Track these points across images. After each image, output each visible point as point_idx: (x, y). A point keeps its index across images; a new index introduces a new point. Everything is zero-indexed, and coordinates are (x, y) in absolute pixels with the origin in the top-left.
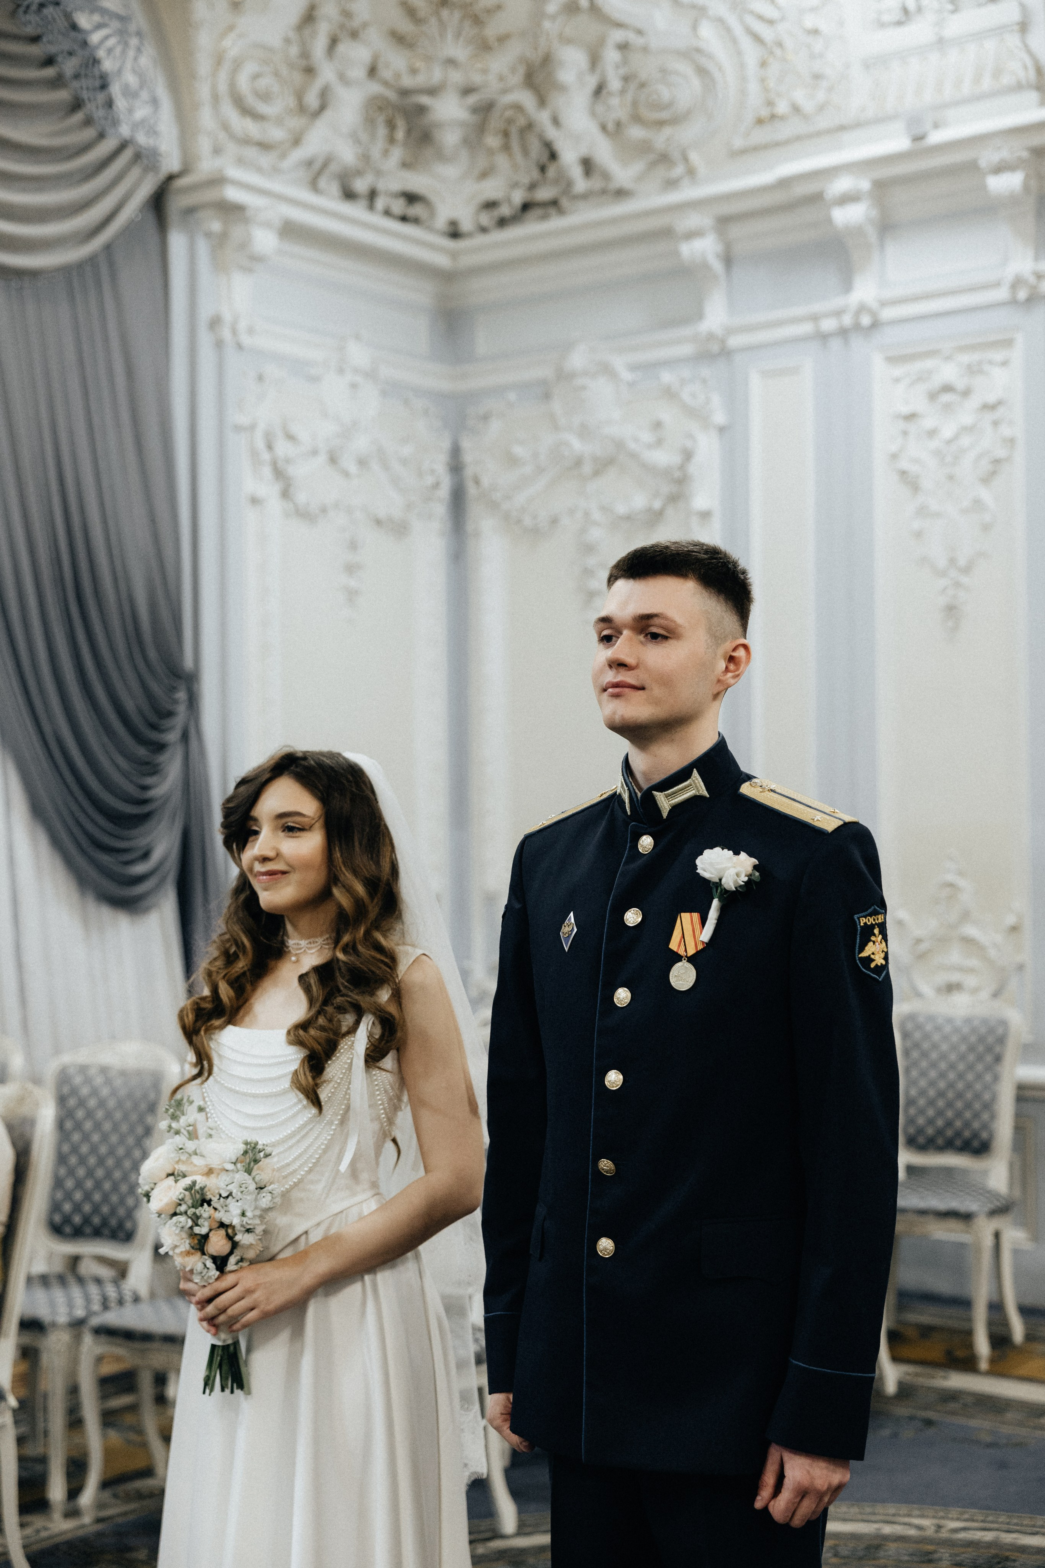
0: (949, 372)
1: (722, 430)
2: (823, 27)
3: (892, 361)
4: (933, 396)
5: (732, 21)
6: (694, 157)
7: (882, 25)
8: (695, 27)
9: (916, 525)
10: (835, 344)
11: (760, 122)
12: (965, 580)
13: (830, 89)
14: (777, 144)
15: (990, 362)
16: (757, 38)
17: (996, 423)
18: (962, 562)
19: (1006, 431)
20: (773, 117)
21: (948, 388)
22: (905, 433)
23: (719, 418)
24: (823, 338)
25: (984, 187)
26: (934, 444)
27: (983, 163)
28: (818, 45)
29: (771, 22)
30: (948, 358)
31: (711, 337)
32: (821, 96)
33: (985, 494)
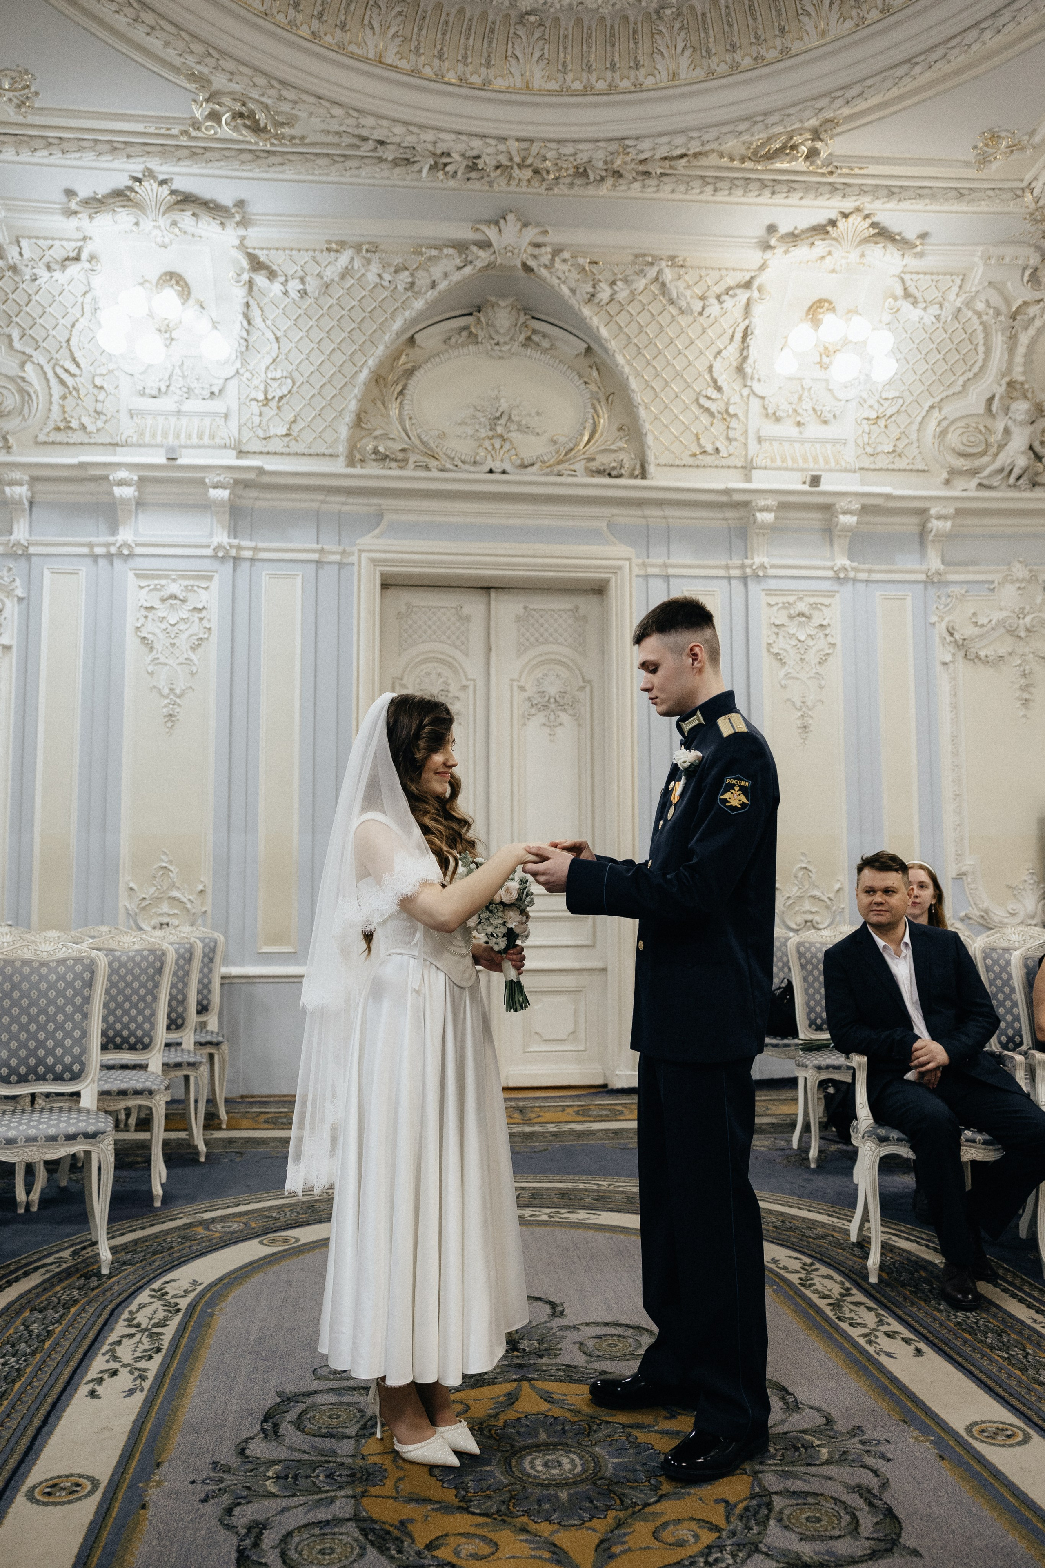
0: (174, 588)
1: (20, 599)
2: (105, 386)
3: (137, 576)
4: (163, 600)
5: (48, 369)
6: (11, 440)
7: (142, 394)
8: (22, 365)
9: (150, 669)
10: (102, 562)
11: (58, 429)
12: (178, 700)
13: (105, 422)
14: (67, 443)
15: (198, 587)
16: (62, 382)
17: (201, 619)
18: (178, 691)
19: (205, 623)
20: (70, 428)
21: (173, 597)
22: (146, 617)
23: (20, 592)
24: (95, 558)
25: (206, 494)
26: (164, 625)
27: (207, 480)
28: (101, 396)
29: (73, 375)
30: (174, 580)
31: (18, 544)
32: (100, 424)
33: (192, 656)
